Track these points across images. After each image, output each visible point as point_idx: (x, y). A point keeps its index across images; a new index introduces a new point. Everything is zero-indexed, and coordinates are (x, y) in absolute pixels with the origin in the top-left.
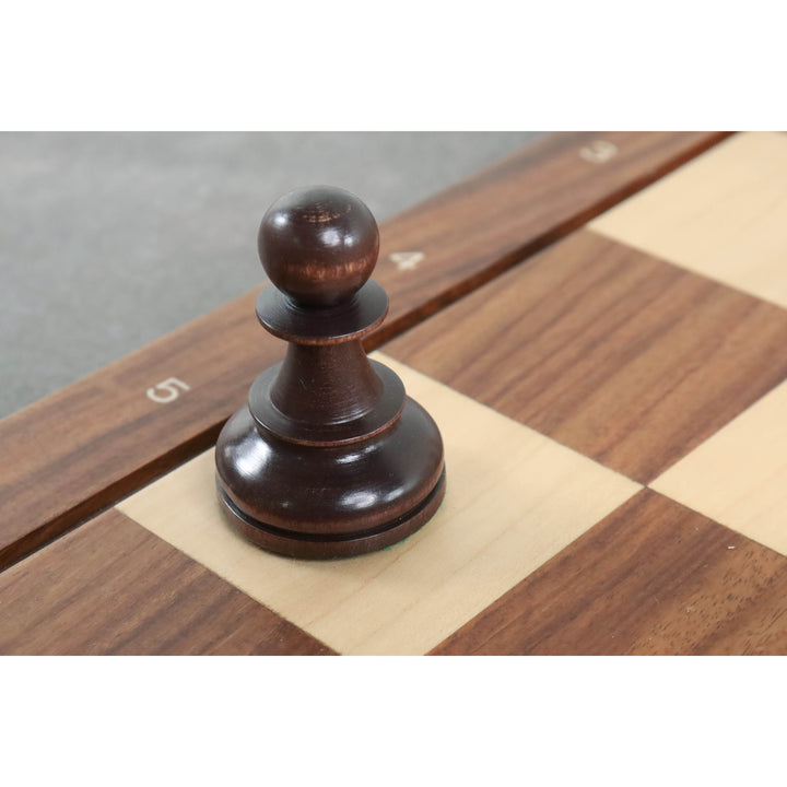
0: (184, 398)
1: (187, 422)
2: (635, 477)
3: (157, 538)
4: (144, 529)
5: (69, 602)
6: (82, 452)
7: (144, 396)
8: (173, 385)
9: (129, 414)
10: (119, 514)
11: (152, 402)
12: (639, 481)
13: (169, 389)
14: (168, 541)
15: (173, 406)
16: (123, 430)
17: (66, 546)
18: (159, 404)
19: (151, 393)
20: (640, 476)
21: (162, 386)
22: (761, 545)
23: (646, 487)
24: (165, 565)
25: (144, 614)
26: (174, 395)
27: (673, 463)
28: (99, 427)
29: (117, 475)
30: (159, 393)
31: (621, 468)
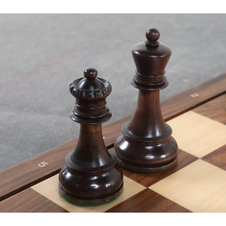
0: (46, 166)
1: (47, 171)
2: (145, 186)
3: (39, 194)
4: (36, 192)
5: (20, 205)
6: (23, 176)
7: (38, 165)
8: (44, 163)
9: (34, 169)
10: (31, 189)
11: (39, 166)
12: (146, 187)
13: (44, 164)
14: (42, 194)
15: (44, 167)
16: (33, 172)
17: (19, 195)
18: (41, 167)
19: (39, 165)
20: (147, 186)
21: (42, 163)
22: (169, 200)
23: (147, 188)
24: (41, 199)
25: (36, 208)
26: (44, 165)
27: (155, 183)
28: (27, 172)
29: (31, 181)
30: (41, 165)
31: (143, 184)
